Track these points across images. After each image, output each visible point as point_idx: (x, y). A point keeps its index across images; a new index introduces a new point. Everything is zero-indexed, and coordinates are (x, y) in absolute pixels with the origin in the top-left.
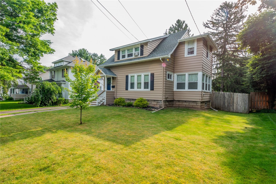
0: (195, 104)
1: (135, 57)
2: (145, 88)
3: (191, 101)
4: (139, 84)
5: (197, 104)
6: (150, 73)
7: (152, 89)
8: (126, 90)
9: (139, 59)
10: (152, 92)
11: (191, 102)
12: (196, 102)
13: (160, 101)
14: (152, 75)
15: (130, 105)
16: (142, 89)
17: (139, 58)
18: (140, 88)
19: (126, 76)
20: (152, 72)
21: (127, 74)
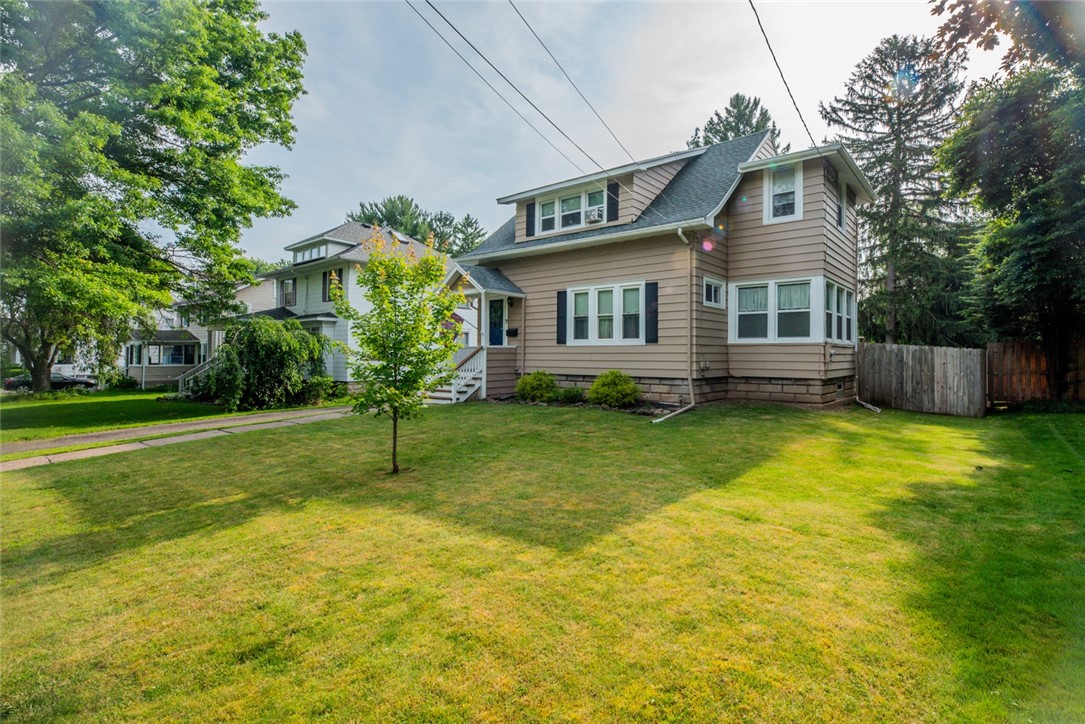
0: (803, 389)
1: (588, 225)
2: (626, 335)
3: (790, 379)
4: (605, 321)
5: (812, 390)
6: (643, 283)
7: (652, 338)
8: (558, 343)
9: (603, 233)
10: (652, 348)
11: (789, 382)
12: (806, 383)
13: (679, 382)
14: (652, 289)
15: (573, 399)
16: (618, 339)
17: (602, 230)
18: (610, 336)
19: (559, 293)
20: (652, 278)
21: (560, 288)
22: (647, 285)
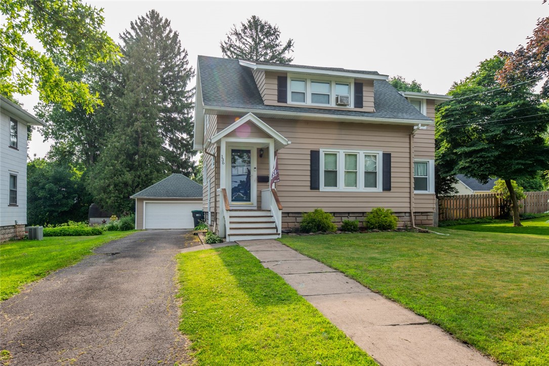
0: (425, 218)
1: (337, 107)
4: (352, 174)
6: (381, 153)
7: (387, 187)
8: (311, 189)
10: (387, 194)
12: (426, 214)
13: (403, 215)
14: (387, 157)
16: (361, 187)
18: (355, 184)
19: (312, 152)
20: (388, 150)
21: (314, 148)
22: (384, 154)
